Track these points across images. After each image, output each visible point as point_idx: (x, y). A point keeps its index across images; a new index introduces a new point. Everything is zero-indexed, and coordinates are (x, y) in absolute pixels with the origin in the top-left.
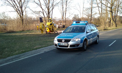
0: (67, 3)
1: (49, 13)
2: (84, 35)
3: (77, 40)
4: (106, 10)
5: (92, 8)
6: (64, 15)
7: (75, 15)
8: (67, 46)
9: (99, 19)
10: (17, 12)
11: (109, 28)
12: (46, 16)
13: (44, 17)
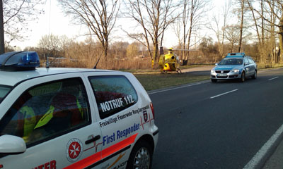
0: (194, 17)
1: (157, 36)
2: (242, 67)
3: (236, 71)
4: (272, 32)
5: (241, 28)
6: (187, 40)
7: (204, 39)
8: (226, 77)
9: (256, 47)
10: (97, 34)
11: (277, 65)
12: (151, 42)
13: (146, 44)
